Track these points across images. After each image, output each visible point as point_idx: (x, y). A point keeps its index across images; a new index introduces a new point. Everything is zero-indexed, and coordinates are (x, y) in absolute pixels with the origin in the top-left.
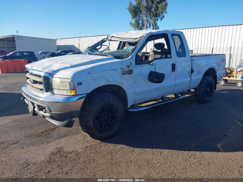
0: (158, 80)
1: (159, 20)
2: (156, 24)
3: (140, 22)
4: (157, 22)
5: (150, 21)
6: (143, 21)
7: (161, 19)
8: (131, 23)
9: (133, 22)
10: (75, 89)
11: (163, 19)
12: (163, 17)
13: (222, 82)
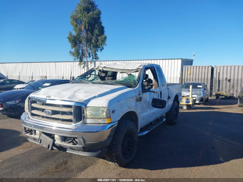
0: (161, 106)
1: (99, 51)
2: (96, 55)
3: (80, 51)
4: (97, 53)
5: (89, 51)
6: (82, 50)
7: (101, 50)
8: (70, 52)
9: (73, 50)
10: (110, 117)
11: (103, 50)
12: (103, 48)
13: (185, 107)
